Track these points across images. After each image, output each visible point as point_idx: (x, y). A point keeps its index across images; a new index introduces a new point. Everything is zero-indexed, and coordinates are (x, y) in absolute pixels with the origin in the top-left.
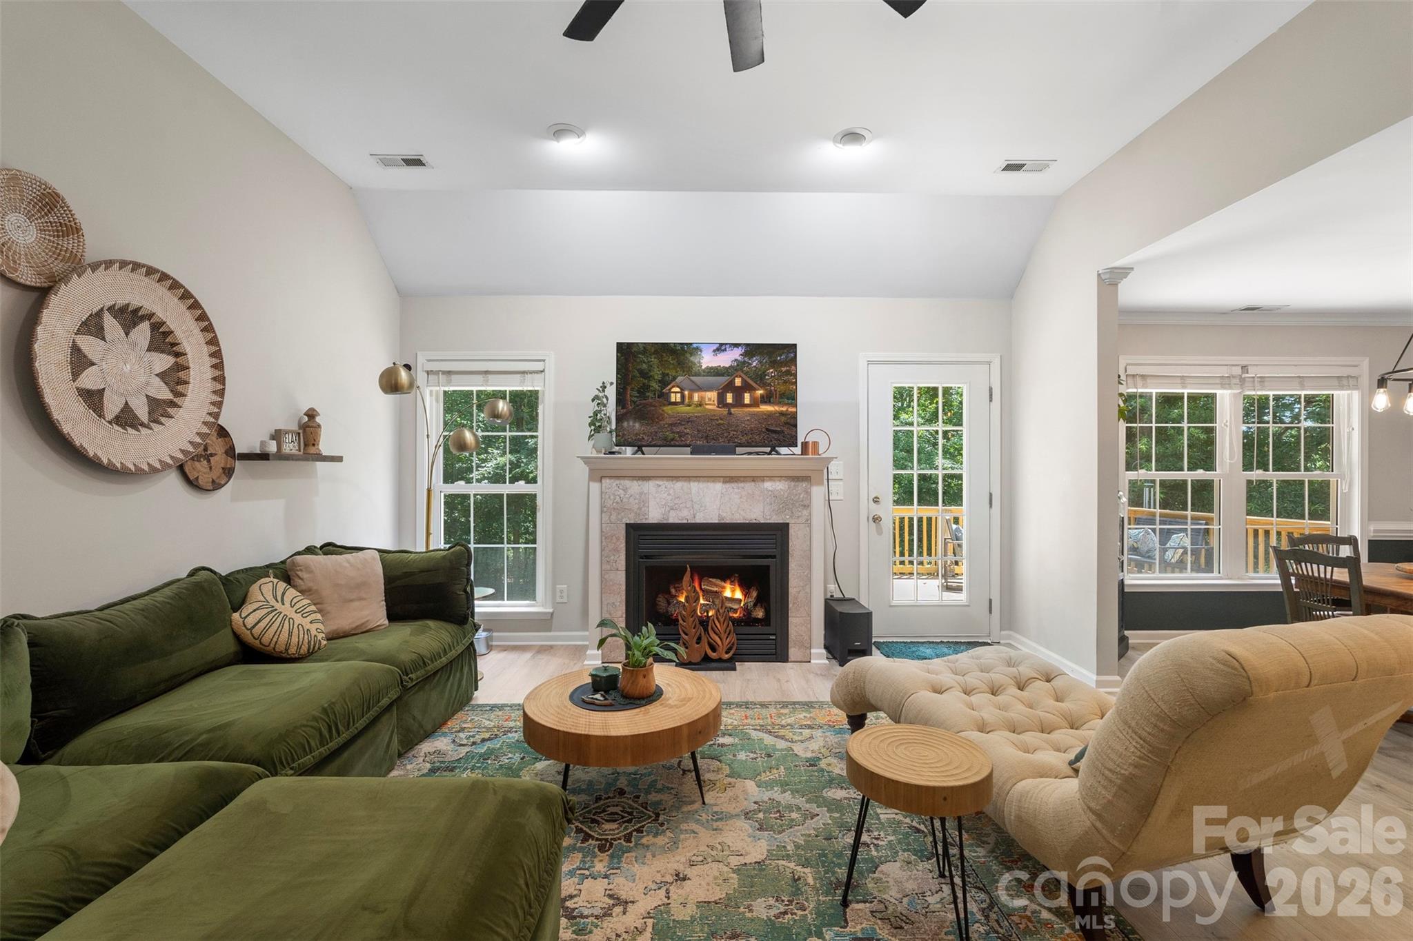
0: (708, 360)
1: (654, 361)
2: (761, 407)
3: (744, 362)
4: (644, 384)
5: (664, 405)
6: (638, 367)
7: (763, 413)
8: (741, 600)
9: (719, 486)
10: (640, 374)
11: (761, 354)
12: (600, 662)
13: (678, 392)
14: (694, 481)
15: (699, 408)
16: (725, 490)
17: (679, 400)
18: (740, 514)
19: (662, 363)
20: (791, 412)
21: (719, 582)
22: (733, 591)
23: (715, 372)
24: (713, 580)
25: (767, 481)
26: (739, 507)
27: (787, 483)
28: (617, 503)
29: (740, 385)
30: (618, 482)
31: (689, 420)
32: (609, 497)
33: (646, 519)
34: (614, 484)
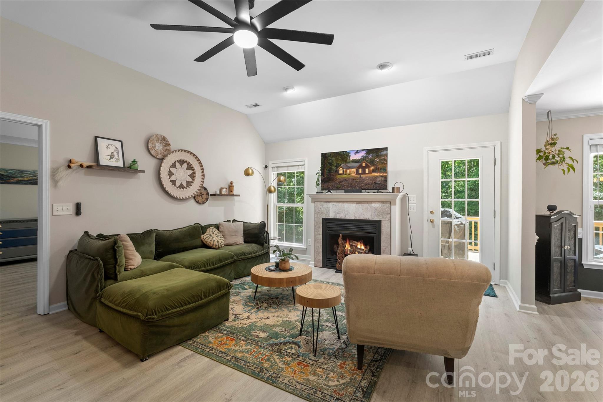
0: (353, 157)
1: (334, 159)
2: (372, 174)
3: (366, 157)
4: (330, 168)
5: (337, 175)
6: (328, 161)
7: (373, 176)
8: (363, 249)
9: (354, 205)
10: (329, 164)
11: (373, 153)
12: (314, 266)
13: (342, 170)
14: (346, 203)
15: (349, 175)
16: (356, 207)
17: (342, 173)
18: (362, 216)
19: (336, 160)
20: (385, 175)
21: (356, 242)
22: (361, 246)
23: (355, 161)
24: (354, 241)
25: (373, 203)
26: (362, 213)
27: (381, 204)
28: (320, 210)
29: (364, 166)
30: (320, 203)
31: (345, 180)
32: (317, 209)
33: (329, 217)
34: (319, 204)
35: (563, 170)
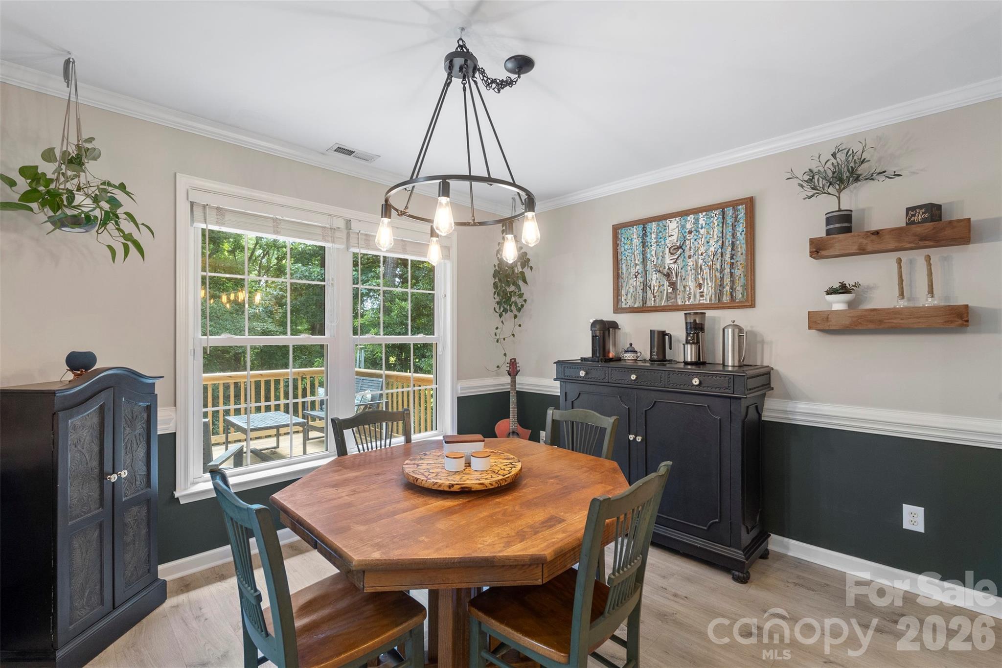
35: (110, 247)
